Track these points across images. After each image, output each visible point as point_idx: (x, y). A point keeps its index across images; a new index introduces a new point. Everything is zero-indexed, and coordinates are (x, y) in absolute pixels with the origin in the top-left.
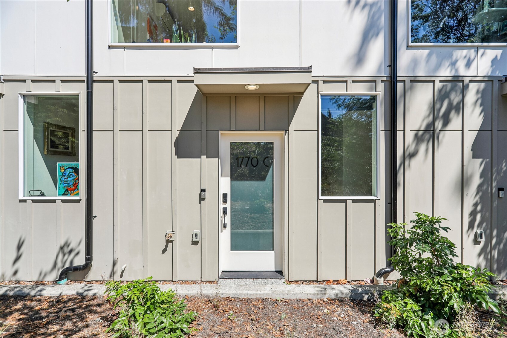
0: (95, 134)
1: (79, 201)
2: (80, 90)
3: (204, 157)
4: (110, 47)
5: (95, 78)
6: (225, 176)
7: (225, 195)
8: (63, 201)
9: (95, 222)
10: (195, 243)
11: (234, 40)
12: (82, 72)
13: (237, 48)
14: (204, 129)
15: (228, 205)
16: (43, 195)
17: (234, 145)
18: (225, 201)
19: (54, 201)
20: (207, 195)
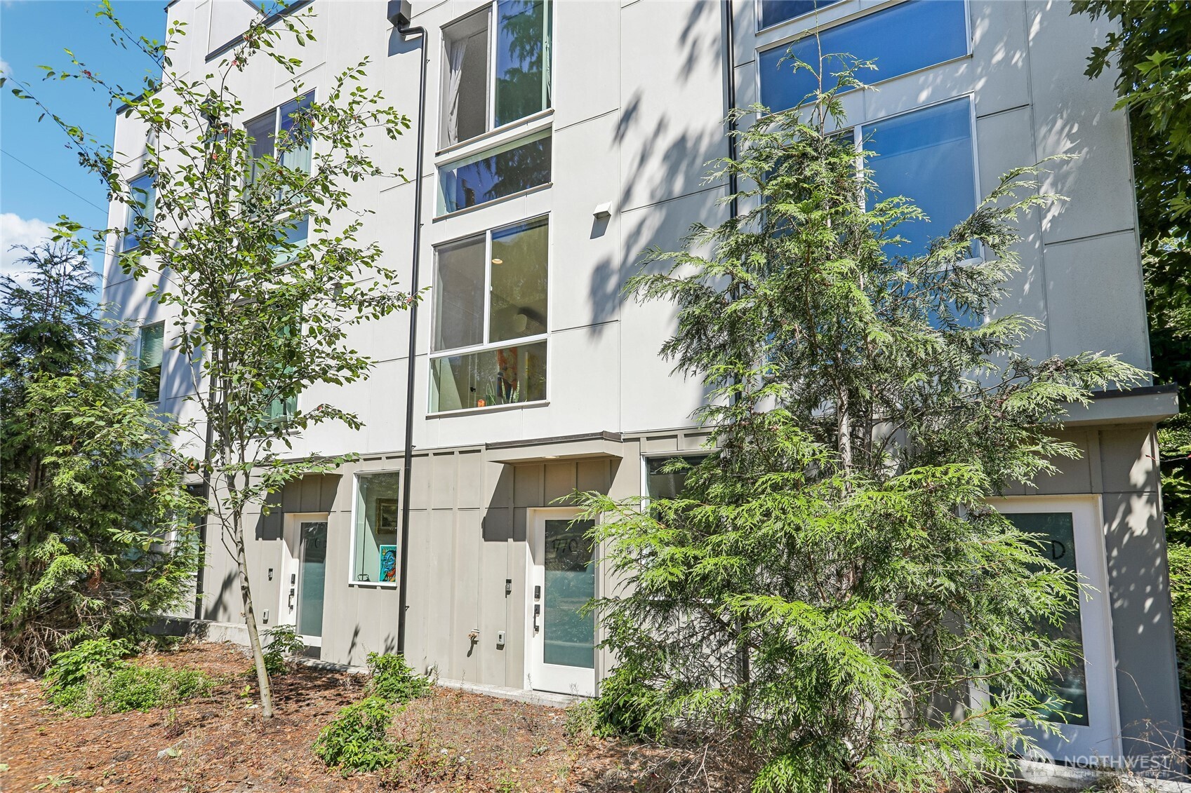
0: (411, 514)
1: (394, 588)
2: (398, 465)
3: (510, 540)
4: (427, 418)
5: (413, 453)
6: (539, 564)
7: (538, 589)
8: (383, 588)
9: (407, 613)
10: (500, 647)
11: (543, 396)
12: (402, 447)
13: (547, 405)
14: (511, 506)
15: (541, 602)
16: (368, 580)
17: (550, 525)
18: (538, 596)
19: (375, 587)
20: (513, 587)
